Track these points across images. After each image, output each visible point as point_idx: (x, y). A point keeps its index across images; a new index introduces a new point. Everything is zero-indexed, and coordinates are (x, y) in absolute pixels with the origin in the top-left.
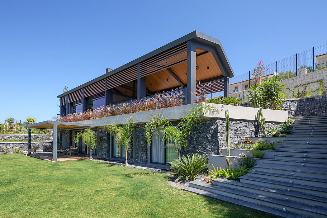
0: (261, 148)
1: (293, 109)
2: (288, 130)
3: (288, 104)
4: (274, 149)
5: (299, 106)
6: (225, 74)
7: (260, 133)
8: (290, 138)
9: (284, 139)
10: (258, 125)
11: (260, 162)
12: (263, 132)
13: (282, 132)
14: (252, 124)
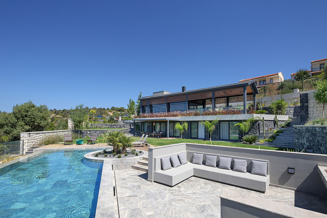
0: (277, 132)
1: (291, 112)
2: (288, 125)
3: (289, 109)
4: (283, 133)
5: (295, 110)
6: (254, 92)
7: (276, 126)
8: (289, 128)
9: (286, 128)
10: (275, 122)
11: (278, 137)
12: (277, 125)
13: (286, 126)
14: (272, 122)
